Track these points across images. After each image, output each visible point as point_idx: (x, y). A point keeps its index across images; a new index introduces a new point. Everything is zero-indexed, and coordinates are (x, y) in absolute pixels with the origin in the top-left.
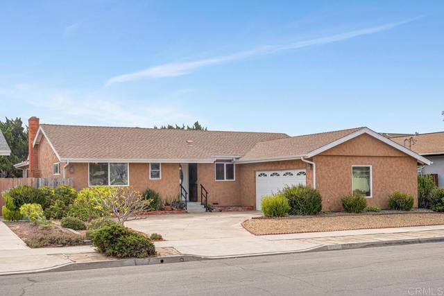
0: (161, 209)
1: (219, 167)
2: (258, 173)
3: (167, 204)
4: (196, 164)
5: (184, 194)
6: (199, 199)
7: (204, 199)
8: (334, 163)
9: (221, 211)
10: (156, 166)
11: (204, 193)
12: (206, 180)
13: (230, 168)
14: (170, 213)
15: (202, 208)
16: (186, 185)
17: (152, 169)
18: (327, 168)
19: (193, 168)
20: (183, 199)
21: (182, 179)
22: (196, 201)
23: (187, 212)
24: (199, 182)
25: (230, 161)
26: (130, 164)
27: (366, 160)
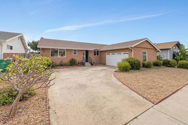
0: (77, 65)
1: (95, 52)
2: (107, 54)
3: (79, 63)
4: (88, 50)
5: (84, 60)
6: (89, 61)
7: (90, 61)
8: (138, 50)
9: (96, 65)
10: (75, 50)
11: (90, 59)
12: (91, 55)
13: (98, 52)
14: (80, 66)
15: (90, 64)
16: (85, 57)
17: (74, 51)
18: (136, 51)
19: (87, 52)
20: (84, 61)
21: (84, 55)
22: (88, 62)
23: (85, 66)
24: (89, 56)
25: (98, 50)
26: (66, 49)
27: (146, 49)
